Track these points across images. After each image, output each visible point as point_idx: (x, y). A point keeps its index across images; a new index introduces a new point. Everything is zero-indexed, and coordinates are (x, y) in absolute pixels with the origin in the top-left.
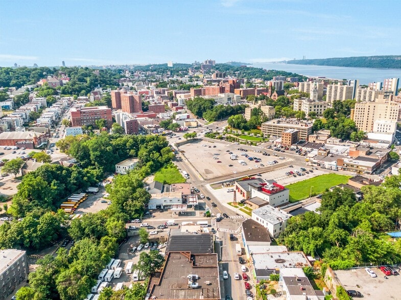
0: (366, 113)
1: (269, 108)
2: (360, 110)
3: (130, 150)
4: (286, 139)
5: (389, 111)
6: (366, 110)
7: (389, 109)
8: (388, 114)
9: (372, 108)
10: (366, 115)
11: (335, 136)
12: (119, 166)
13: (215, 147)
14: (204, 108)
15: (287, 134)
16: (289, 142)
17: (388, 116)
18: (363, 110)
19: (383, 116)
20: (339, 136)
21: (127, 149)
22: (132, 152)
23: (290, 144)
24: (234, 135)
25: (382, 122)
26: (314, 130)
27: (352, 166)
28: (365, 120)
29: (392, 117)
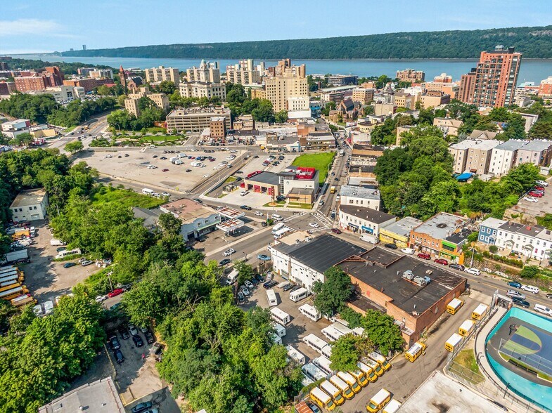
0: (277, 90)
1: (162, 96)
2: (272, 88)
3: (20, 177)
4: (217, 129)
5: (299, 86)
6: (277, 87)
7: (298, 83)
8: (298, 89)
9: (282, 84)
10: (277, 93)
11: (259, 120)
12: (18, 208)
13: (127, 155)
14: (46, 108)
15: (217, 123)
16: (221, 133)
17: (298, 92)
18: (274, 87)
19: (294, 93)
20: (265, 119)
21: (13, 177)
22: (26, 179)
23: (223, 135)
24: (131, 138)
25: (295, 98)
26: (234, 116)
27: (315, 143)
28: (278, 99)
29: (302, 92)
